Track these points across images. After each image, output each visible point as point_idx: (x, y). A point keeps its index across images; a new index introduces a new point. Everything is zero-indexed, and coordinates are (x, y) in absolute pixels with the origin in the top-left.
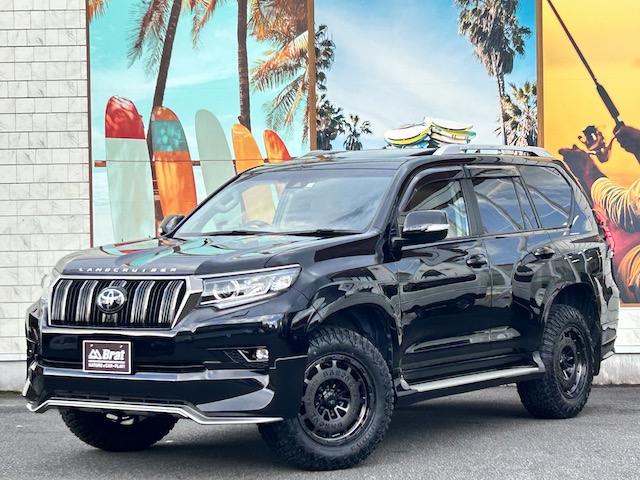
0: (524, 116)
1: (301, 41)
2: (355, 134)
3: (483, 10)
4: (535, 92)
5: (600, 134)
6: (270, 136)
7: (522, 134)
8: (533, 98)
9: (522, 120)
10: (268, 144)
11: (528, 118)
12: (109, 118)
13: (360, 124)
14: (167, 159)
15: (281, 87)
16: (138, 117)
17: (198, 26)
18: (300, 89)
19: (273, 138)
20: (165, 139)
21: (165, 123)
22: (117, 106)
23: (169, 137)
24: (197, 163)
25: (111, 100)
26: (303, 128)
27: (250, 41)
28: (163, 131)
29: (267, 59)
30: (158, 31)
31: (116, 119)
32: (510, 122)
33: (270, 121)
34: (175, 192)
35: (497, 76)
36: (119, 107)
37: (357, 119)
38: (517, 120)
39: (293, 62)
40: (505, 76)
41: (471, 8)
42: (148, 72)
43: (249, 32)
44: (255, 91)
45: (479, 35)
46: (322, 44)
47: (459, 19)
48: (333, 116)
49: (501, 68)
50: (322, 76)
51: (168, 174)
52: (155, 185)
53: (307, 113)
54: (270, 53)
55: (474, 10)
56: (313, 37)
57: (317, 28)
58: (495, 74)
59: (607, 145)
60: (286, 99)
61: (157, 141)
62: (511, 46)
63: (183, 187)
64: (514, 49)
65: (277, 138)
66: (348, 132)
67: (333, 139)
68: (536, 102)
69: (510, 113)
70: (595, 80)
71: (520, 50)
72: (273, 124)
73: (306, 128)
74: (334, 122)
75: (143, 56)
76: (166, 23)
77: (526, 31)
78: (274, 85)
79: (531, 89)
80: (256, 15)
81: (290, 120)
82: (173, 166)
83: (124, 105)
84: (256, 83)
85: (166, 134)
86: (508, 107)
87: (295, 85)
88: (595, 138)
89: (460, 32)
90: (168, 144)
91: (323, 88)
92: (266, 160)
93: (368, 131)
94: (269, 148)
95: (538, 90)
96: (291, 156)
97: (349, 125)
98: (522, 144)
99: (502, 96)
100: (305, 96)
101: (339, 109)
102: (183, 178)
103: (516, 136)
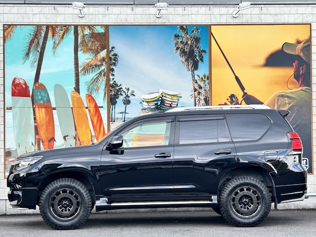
0: (203, 90)
1: (103, 54)
2: (128, 96)
3: (185, 41)
4: (208, 79)
5: (237, 98)
6: (88, 97)
7: (202, 97)
8: (207, 82)
9: (202, 91)
10: (88, 100)
11: (205, 90)
12: (13, 87)
13: (130, 92)
14: (40, 106)
15: (94, 74)
16: (27, 87)
17: (55, 46)
18: (102, 75)
19: (90, 97)
20: (40, 97)
21: (40, 90)
22: (17, 82)
23: (42, 96)
24: (55, 109)
25: (15, 79)
26: (103, 93)
27: (80, 53)
28: (39, 94)
29: (88, 61)
30: (37, 48)
31: (17, 88)
32: (197, 92)
33: (88, 90)
34: (44, 122)
35: (192, 71)
36: (18, 82)
37: (128, 89)
38: (200, 91)
39: (99, 63)
40: (195, 71)
41: (180, 41)
42: (32, 66)
43: (79, 49)
44: (82, 76)
45: (183, 53)
46: (113, 55)
47: (174, 45)
48: (117, 88)
49: (193, 68)
50: (113, 70)
51: (41, 113)
52: (35, 119)
53: (106, 87)
54: (89, 59)
55: (181, 42)
56: (109, 52)
57: (110, 48)
58: (190, 70)
59: (239, 103)
60: (96, 80)
61: (36, 98)
62: (198, 58)
63: (48, 119)
64: (199, 59)
65: (92, 97)
66: (124, 95)
67: (117, 98)
69: (197, 88)
70: (234, 74)
71: (202, 60)
72: (90, 91)
73: (105, 93)
74: (118, 91)
75: (30, 59)
76: (41, 44)
77: (204, 51)
78: (91, 73)
79: (206, 77)
80: (82, 41)
81: (98, 89)
82: (43, 110)
83: (20, 81)
84: (82, 72)
85: (40, 95)
86: (196, 85)
87: (100, 73)
88: (234, 99)
89: (175, 51)
90: (41, 99)
91: (113, 75)
92: (87, 108)
93: (133, 95)
94: (88, 102)
95: (209, 78)
96: (98, 106)
97: (125, 92)
98: (202, 102)
99: (193, 80)
100: (105, 79)
101: (120, 85)
102: (48, 115)
103: (199, 98)
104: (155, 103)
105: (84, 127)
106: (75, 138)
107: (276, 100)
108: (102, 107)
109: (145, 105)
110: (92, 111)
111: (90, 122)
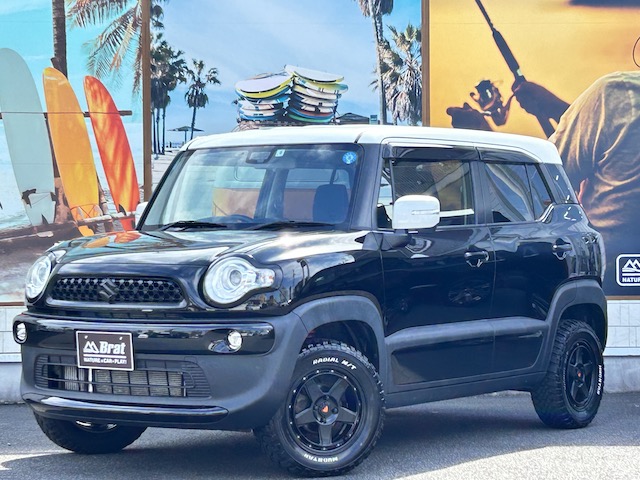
0: (405, 68)
2: (199, 84)
4: (419, 38)
5: (497, 90)
6: (91, 84)
7: (403, 89)
8: (417, 45)
9: (404, 71)
10: (89, 94)
11: (411, 69)
13: (205, 72)
15: (107, 22)
18: (130, 26)
19: (96, 86)
26: (133, 74)
32: (389, 73)
33: (92, 65)
35: (374, 17)
37: (201, 65)
38: (398, 71)
40: (384, 17)
44: (72, 26)
48: (171, 61)
49: (378, 8)
50: (158, 11)
53: (139, 57)
58: (372, 14)
59: (504, 104)
60: (113, 37)
65: (101, 85)
66: (190, 81)
67: (171, 89)
68: (420, 50)
69: (390, 63)
70: (491, 25)
72: (96, 68)
73: (138, 74)
74: (173, 69)
78: (97, 19)
79: (415, 33)
81: (117, 64)
84: (74, 17)
86: (386, 55)
87: (124, 20)
88: (490, 95)
91: (159, 25)
92: (87, 115)
93: (215, 81)
94: (90, 99)
95: (422, 36)
96: (119, 110)
97: (191, 72)
98: (403, 101)
99: (380, 42)
100: (136, 35)
101: (179, 53)
103: (396, 91)
104: (274, 102)
105: (78, 167)
106: (54, 197)
107: (603, 95)
108: (128, 113)
109: (248, 108)
110: (100, 124)
111: (96, 155)
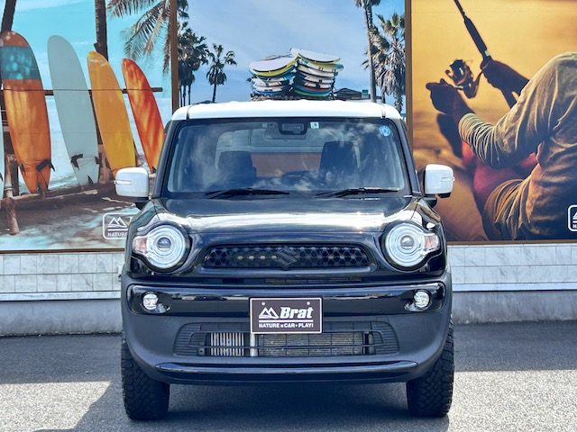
0: (391, 50)
2: (219, 65)
4: (403, 25)
5: (468, 68)
6: (128, 65)
7: (389, 68)
8: (401, 31)
9: (390, 53)
10: (127, 73)
13: (223, 55)
14: (17, 87)
15: (140, 13)
18: (160, 16)
19: (132, 67)
20: (15, 66)
23: (19, 64)
24: (50, 93)
26: (163, 57)
28: (12, 58)
32: (378, 55)
33: (128, 49)
34: (26, 124)
35: (365, 7)
37: (220, 49)
38: (385, 53)
40: (373, 7)
44: (112, 16)
48: (195, 46)
50: (184, 3)
51: (19, 103)
52: (4, 116)
53: (168, 42)
58: (363, 5)
59: (474, 80)
60: (145, 27)
61: (5, 68)
63: (34, 118)
65: (137, 67)
66: (211, 63)
67: (195, 69)
68: (404, 35)
69: (378, 46)
70: (463, 13)
72: (132, 52)
73: (167, 57)
74: (197, 52)
78: (133, 11)
79: (399, 21)
81: (149, 48)
82: (24, 95)
84: (114, 8)
85: (15, 61)
86: (376, 39)
87: (155, 11)
88: (462, 72)
90: (18, 71)
91: (185, 15)
92: (125, 91)
93: (233, 62)
94: (127, 78)
95: (406, 22)
96: (152, 86)
97: (212, 55)
98: (390, 78)
99: (370, 28)
100: (165, 24)
101: (202, 39)
102: (35, 108)
103: (383, 69)
104: (282, 79)
105: (118, 135)
106: (98, 161)
107: (557, 72)
108: (160, 90)
109: (259, 85)
110: (136, 99)
